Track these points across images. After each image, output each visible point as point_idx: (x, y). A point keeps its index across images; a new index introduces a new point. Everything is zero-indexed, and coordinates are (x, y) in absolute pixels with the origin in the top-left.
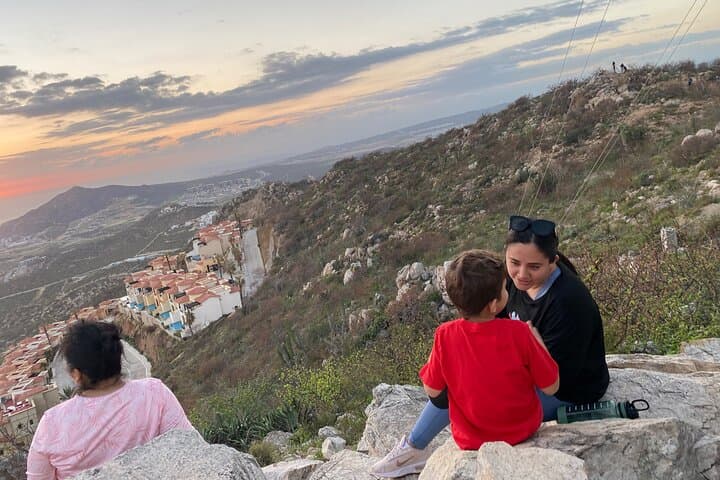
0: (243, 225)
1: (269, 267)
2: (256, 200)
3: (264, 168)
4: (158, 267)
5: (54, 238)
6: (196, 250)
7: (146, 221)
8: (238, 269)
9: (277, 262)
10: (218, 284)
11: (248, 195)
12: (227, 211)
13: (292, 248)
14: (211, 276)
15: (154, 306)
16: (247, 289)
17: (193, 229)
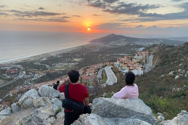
0: (150, 53)
1: (153, 67)
2: (156, 48)
3: (162, 39)
4: (126, 58)
5: (106, 44)
6: (136, 57)
7: (126, 46)
8: (145, 65)
9: (156, 66)
10: (139, 67)
11: (154, 46)
12: (147, 49)
13: (162, 64)
14: (138, 64)
15: (122, 67)
16: (146, 70)
17: (137, 51)
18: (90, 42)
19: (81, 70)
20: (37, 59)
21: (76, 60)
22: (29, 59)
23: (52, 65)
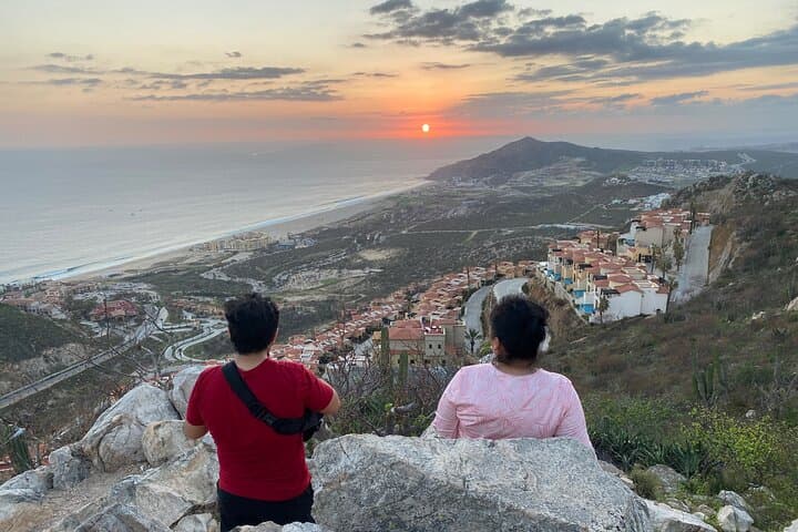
0: (696, 218)
1: (714, 277)
2: (726, 191)
3: (751, 153)
4: (586, 241)
5: (497, 185)
6: (633, 234)
7: (587, 189)
8: (674, 268)
9: (728, 274)
10: (645, 278)
11: (716, 183)
12: (684, 197)
13: (753, 264)
14: (641, 267)
15: (570, 280)
16: (678, 294)
17: (636, 209)
18: (427, 178)
19: (391, 299)
20: (214, 257)
21: (371, 255)
22: (182, 259)
23: (275, 279)
